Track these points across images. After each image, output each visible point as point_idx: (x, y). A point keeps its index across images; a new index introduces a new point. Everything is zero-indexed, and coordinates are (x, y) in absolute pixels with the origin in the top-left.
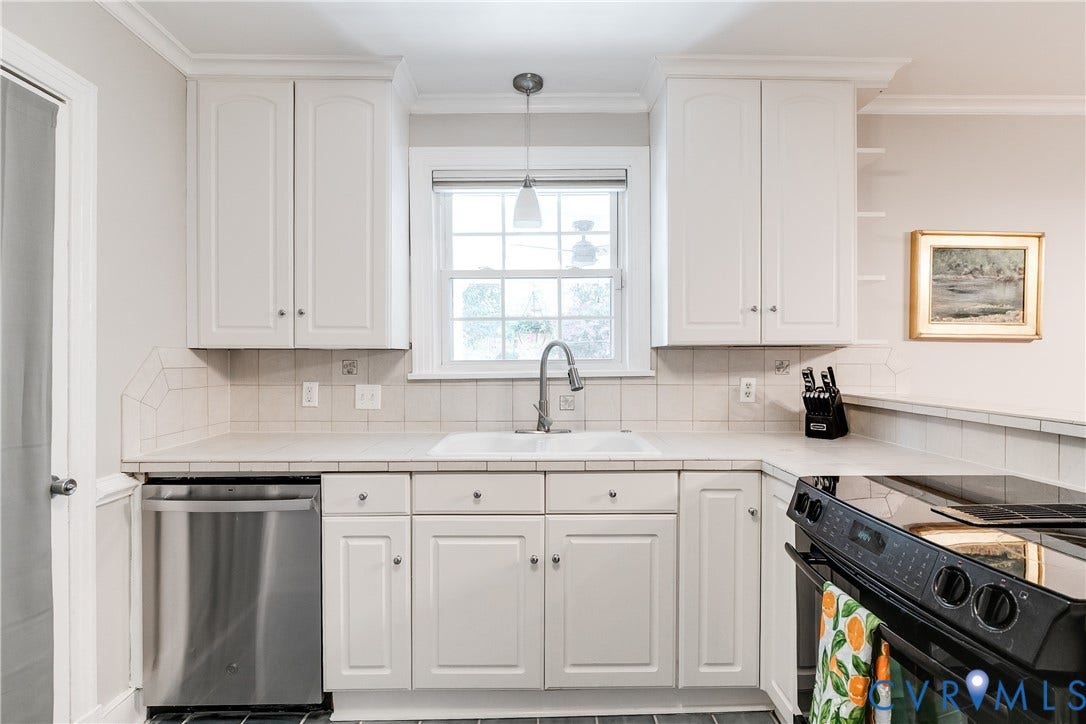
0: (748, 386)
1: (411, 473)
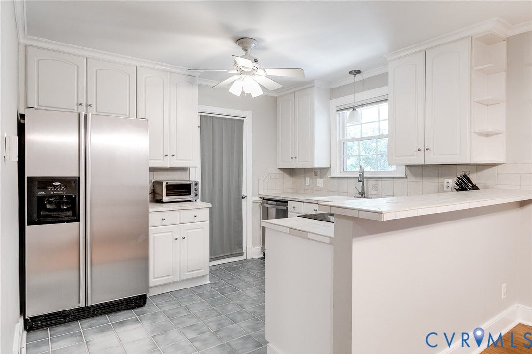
0: (448, 183)
1: (304, 202)
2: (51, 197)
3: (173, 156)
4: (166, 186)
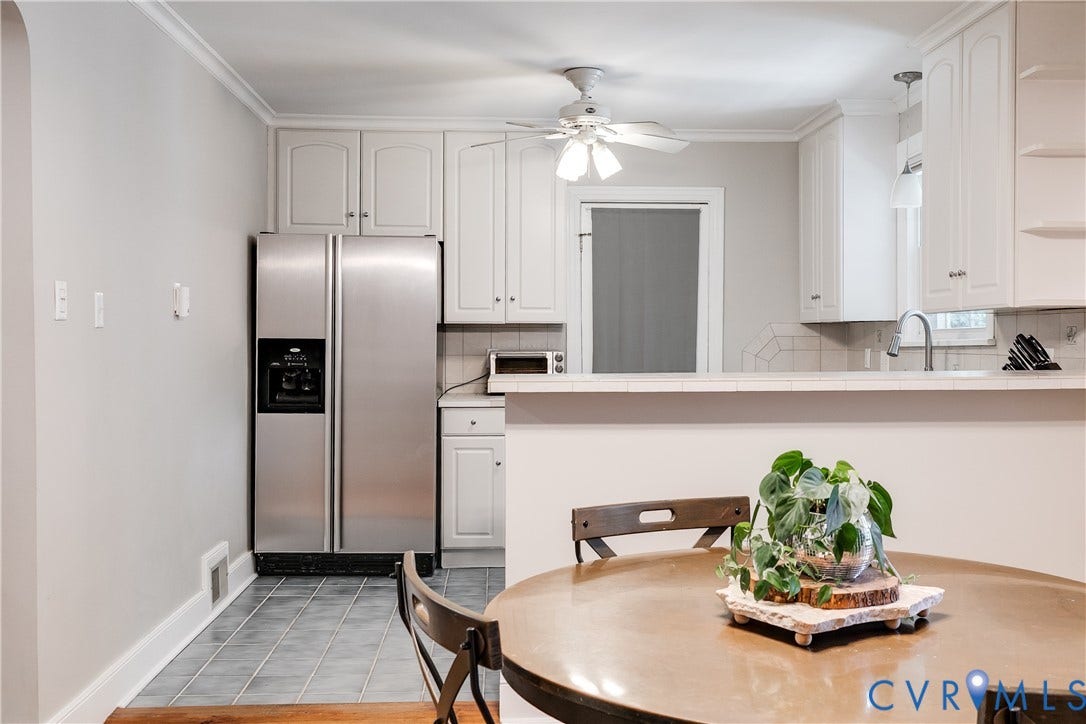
2: (292, 370)
3: (512, 299)
4: (497, 360)
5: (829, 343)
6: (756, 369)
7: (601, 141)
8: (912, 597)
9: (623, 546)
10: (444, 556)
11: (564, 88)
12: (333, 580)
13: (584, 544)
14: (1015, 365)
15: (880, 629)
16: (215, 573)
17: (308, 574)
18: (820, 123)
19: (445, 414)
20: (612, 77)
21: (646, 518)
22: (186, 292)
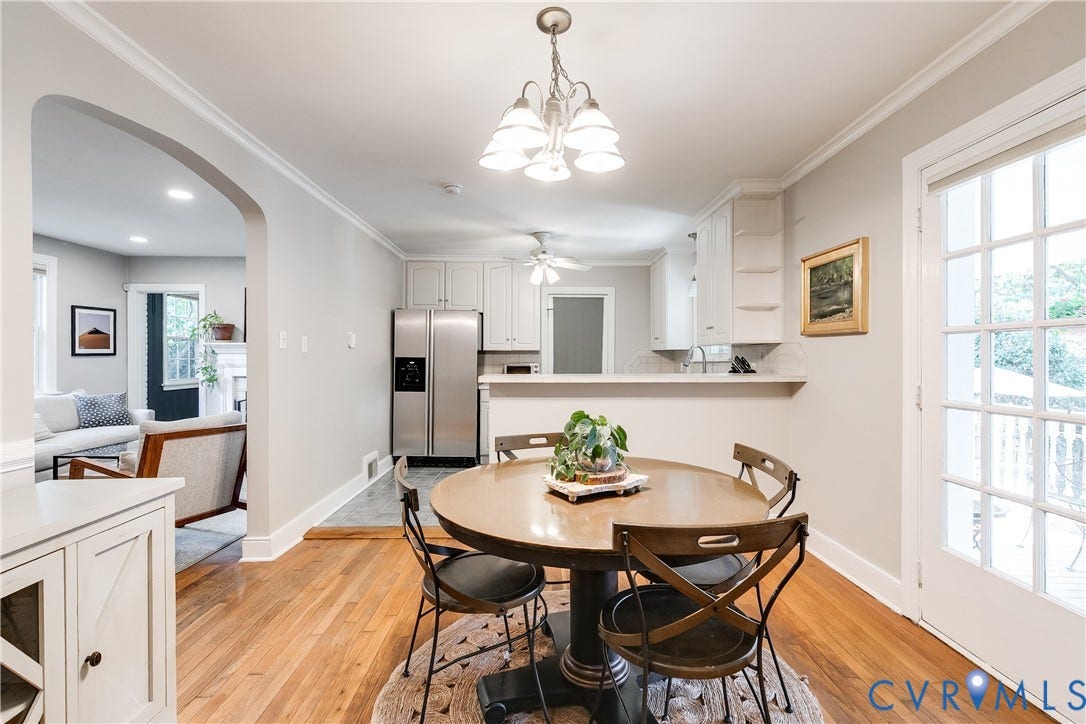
2: (410, 372)
3: (515, 339)
4: (507, 368)
5: (665, 360)
6: (631, 372)
7: (549, 266)
8: (631, 480)
9: (521, 454)
10: (482, 458)
11: (532, 242)
12: (429, 468)
13: (501, 453)
14: (734, 371)
15: (613, 494)
16: (370, 465)
17: (417, 466)
18: (657, 258)
19: (482, 392)
20: (553, 236)
21: (533, 441)
22: (354, 336)
